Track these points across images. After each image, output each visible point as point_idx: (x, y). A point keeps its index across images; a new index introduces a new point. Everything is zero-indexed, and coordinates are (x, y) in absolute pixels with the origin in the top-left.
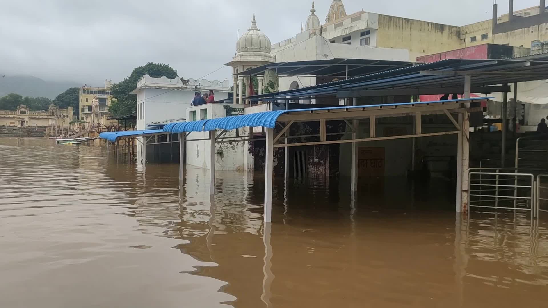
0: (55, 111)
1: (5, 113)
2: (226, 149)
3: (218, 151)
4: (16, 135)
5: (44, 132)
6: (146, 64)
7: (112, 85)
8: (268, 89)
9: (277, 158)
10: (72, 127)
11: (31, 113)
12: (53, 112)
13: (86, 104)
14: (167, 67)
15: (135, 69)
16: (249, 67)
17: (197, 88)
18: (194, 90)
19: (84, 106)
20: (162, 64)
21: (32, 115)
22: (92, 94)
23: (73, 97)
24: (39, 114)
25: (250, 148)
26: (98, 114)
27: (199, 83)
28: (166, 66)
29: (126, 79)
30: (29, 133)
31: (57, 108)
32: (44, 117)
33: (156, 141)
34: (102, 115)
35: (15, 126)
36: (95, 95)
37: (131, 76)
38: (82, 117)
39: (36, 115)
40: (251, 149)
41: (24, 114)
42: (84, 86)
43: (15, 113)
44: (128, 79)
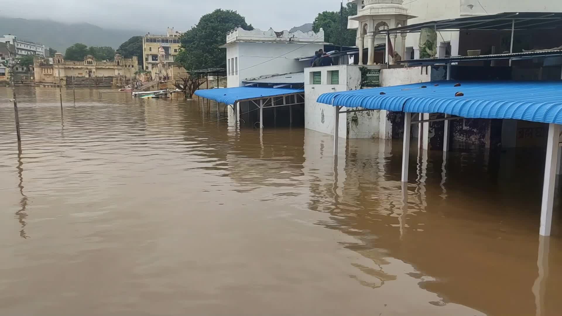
0: (121, 61)
1: (73, 64)
2: (361, 115)
3: (352, 118)
4: (86, 86)
5: (111, 83)
6: (213, 11)
7: (180, 34)
8: (425, 50)
9: (434, 129)
10: (137, 77)
11: (98, 64)
12: (118, 62)
13: (150, 53)
14: (234, 14)
15: (202, 16)
16: (380, 21)
17: (291, 40)
18: (289, 42)
19: (148, 55)
20: (229, 10)
21: (98, 66)
22: (155, 43)
23: (136, 47)
24: (105, 65)
25: (388, 114)
26: (164, 64)
27: (294, 35)
28: (234, 12)
29: (194, 28)
30: (97, 83)
31: (122, 58)
32: (110, 67)
33: (273, 104)
34: (169, 66)
35: (83, 77)
36: (159, 44)
37: (199, 24)
38: (146, 67)
39: (102, 66)
40: (389, 116)
41: (91, 65)
42: (147, 35)
43: (83, 63)
44: (196, 27)
